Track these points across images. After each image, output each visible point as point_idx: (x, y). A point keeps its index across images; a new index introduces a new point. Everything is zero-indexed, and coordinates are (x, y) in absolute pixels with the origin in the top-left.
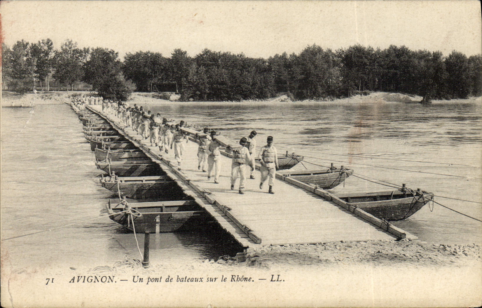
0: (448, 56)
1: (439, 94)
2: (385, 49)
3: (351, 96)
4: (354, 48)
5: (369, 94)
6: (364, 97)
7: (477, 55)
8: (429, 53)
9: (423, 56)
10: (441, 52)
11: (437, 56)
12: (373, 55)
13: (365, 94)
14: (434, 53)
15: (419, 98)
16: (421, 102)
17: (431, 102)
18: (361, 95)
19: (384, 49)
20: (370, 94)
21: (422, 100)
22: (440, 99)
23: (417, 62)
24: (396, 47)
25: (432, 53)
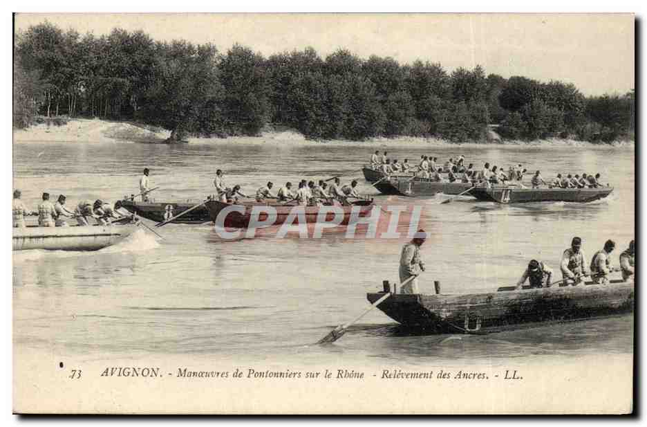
0: (226, 54)
1: (205, 126)
2: (103, 36)
3: (28, 127)
4: (37, 31)
5: (65, 123)
6: (53, 128)
7: (283, 53)
8: (190, 47)
9: (179, 52)
10: (214, 47)
11: (206, 53)
12: (76, 46)
13: (58, 123)
14: (199, 48)
15: (165, 134)
16: (167, 142)
17: (187, 142)
18: (49, 124)
19: (101, 35)
20: (68, 123)
21: (169, 137)
22: (208, 135)
23: (162, 63)
24: (125, 33)
25: (197, 47)
